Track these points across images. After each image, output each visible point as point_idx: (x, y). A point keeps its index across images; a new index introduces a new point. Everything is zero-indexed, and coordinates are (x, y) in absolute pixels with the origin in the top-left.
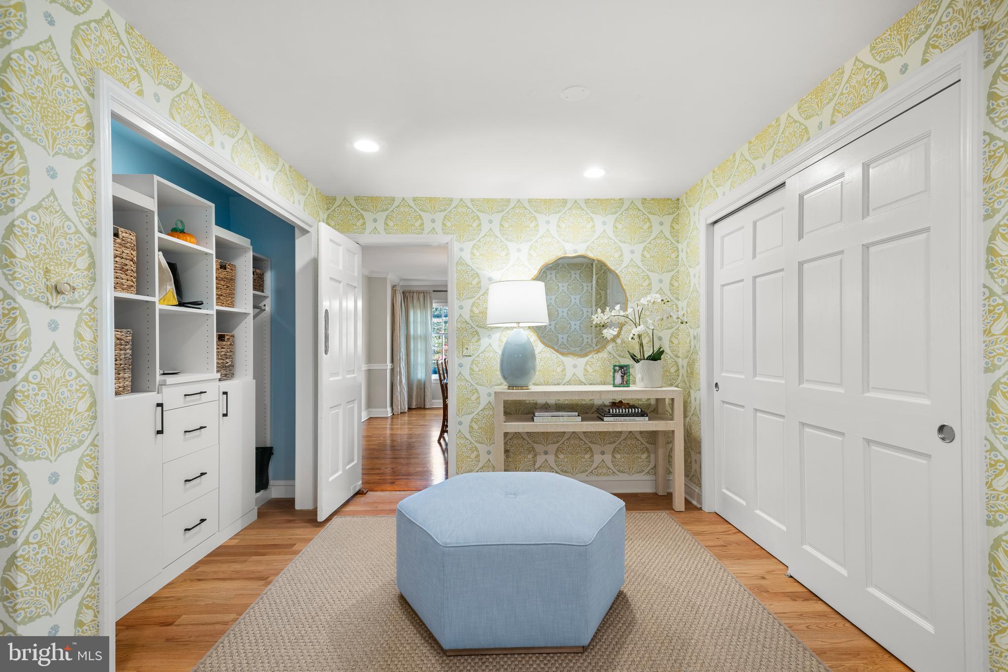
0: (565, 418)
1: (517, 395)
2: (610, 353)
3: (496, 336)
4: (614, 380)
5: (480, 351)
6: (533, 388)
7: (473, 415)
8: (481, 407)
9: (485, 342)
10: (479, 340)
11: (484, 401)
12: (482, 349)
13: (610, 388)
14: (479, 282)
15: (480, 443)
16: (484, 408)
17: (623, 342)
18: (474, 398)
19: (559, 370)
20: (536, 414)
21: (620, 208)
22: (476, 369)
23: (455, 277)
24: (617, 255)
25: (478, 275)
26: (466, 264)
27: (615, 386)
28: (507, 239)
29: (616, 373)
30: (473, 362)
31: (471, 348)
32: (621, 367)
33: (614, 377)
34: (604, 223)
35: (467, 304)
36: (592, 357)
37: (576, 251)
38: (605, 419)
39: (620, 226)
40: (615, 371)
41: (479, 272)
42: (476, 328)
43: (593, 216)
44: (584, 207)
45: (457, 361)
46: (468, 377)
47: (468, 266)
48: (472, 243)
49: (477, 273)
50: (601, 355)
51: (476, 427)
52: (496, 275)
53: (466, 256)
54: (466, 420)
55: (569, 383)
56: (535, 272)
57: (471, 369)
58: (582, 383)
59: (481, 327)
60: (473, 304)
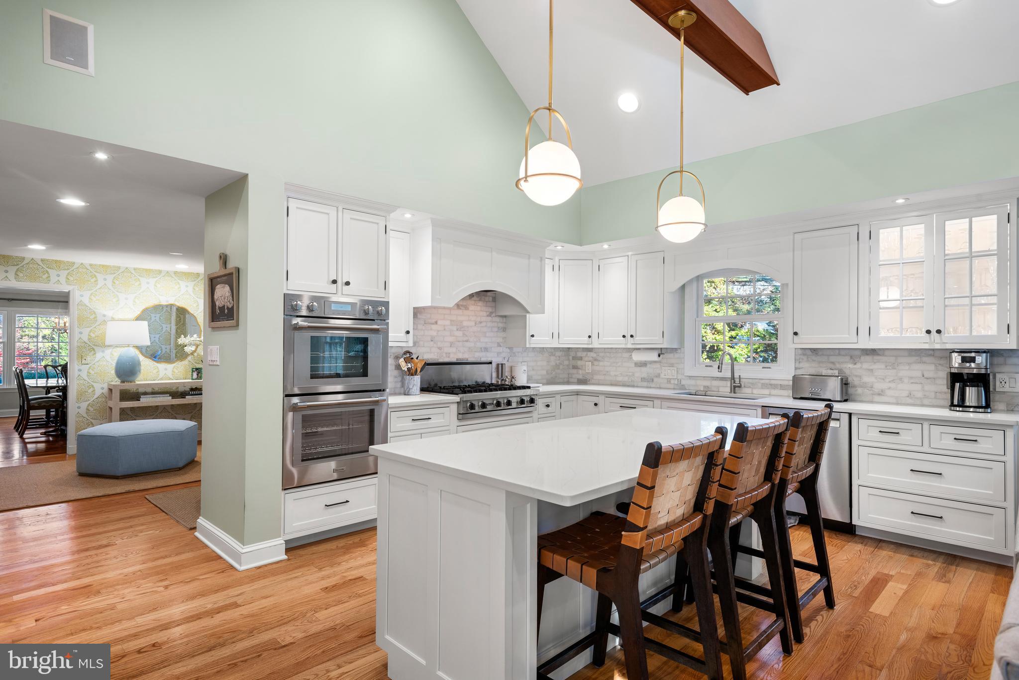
0: (161, 398)
1: (127, 386)
2: (190, 361)
3: (108, 351)
4: (192, 377)
5: (96, 360)
6: (137, 383)
7: (89, 402)
8: (96, 396)
9: (99, 355)
10: (95, 354)
11: (98, 392)
12: (97, 359)
13: (191, 381)
14: (96, 317)
15: (95, 419)
16: (98, 397)
17: (198, 355)
18: (90, 391)
19: (155, 372)
20: (142, 396)
21: (197, 278)
22: (92, 372)
23: (77, 312)
24: (195, 305)
25: (95, 313)
26: (85, 305)
27: (192, 379)
28: (118, 291)
29: (194, 373)
30: (90, 368)
31: (89, 359)
32: (197, 369)
33: (192, 375)
34: (187, 286)
35: (86, 331)
36: (178, 364)
37: (167, 301)
38: (187, 397)
39: (197, 289)
40: (193, 371)
41: (95, 311)
42: (93, 346)
43: (180, 282)
44: (173, 275)
45: (76, 367)
46: (86, 378)
47: (87, 306)
48: (90, 292)
49: (94, 311)
50: (183, 362)
51: (91, 409)
52: (109, 314)
53: (86, 300)
54: (84, 405)
55: (161, 379)
56: (138, 312)
57: (88, 372)
58: (170, 379)
59: (96, 346)
60: (90, 331)
